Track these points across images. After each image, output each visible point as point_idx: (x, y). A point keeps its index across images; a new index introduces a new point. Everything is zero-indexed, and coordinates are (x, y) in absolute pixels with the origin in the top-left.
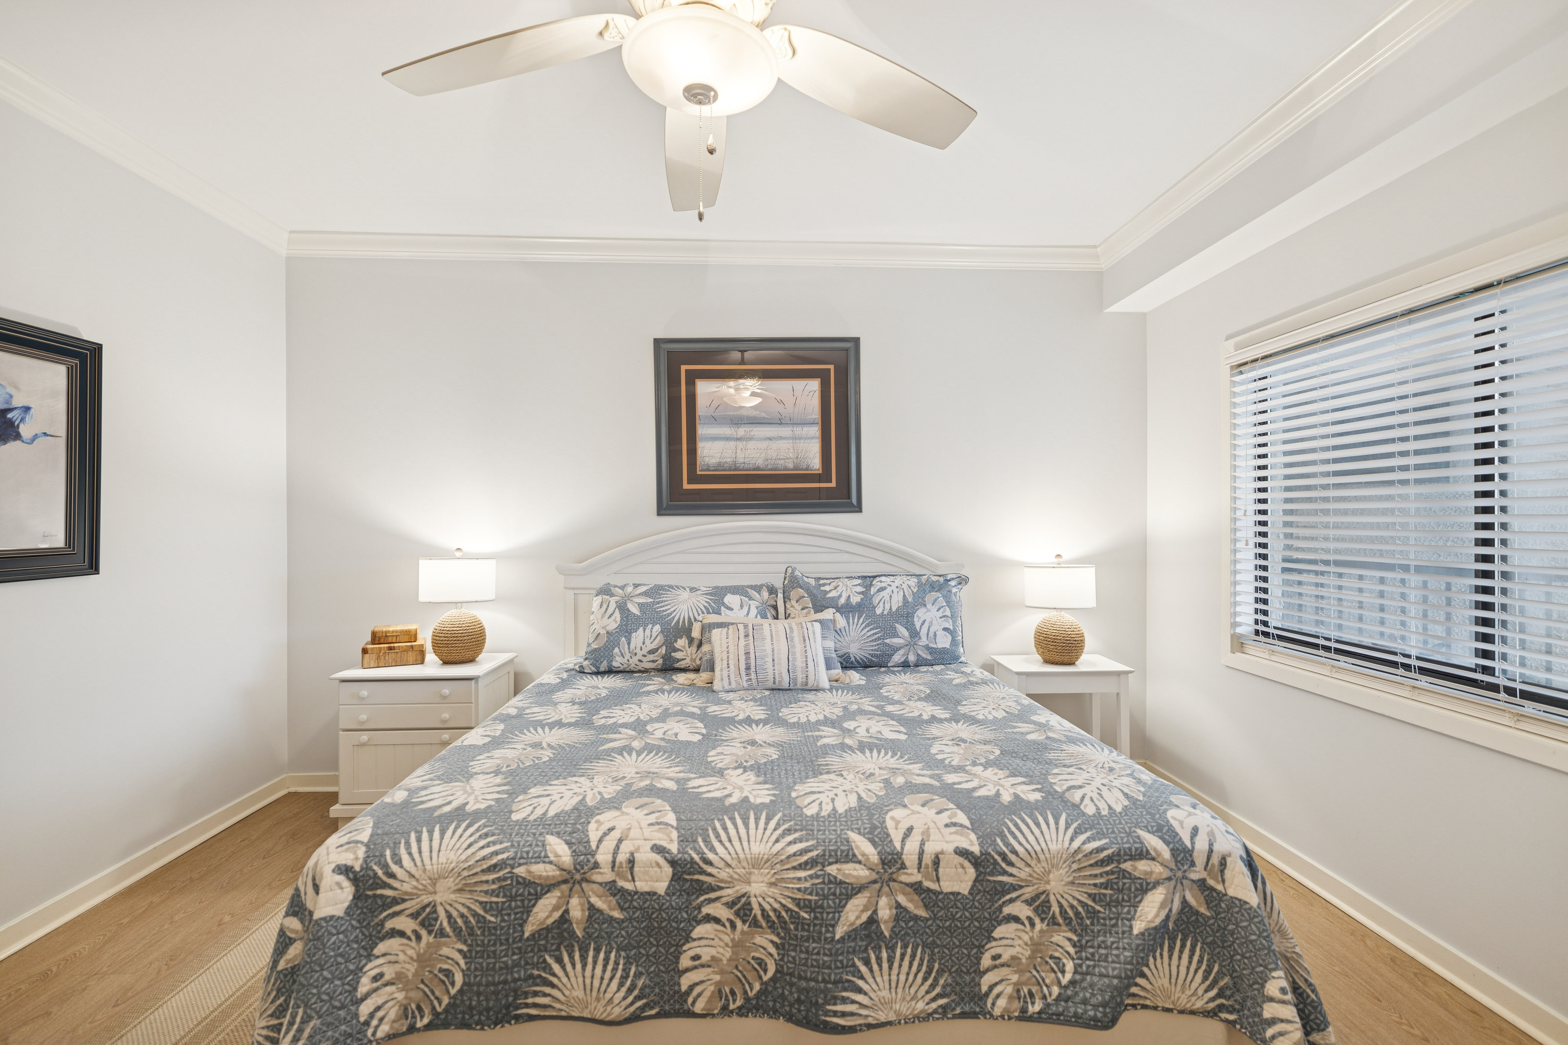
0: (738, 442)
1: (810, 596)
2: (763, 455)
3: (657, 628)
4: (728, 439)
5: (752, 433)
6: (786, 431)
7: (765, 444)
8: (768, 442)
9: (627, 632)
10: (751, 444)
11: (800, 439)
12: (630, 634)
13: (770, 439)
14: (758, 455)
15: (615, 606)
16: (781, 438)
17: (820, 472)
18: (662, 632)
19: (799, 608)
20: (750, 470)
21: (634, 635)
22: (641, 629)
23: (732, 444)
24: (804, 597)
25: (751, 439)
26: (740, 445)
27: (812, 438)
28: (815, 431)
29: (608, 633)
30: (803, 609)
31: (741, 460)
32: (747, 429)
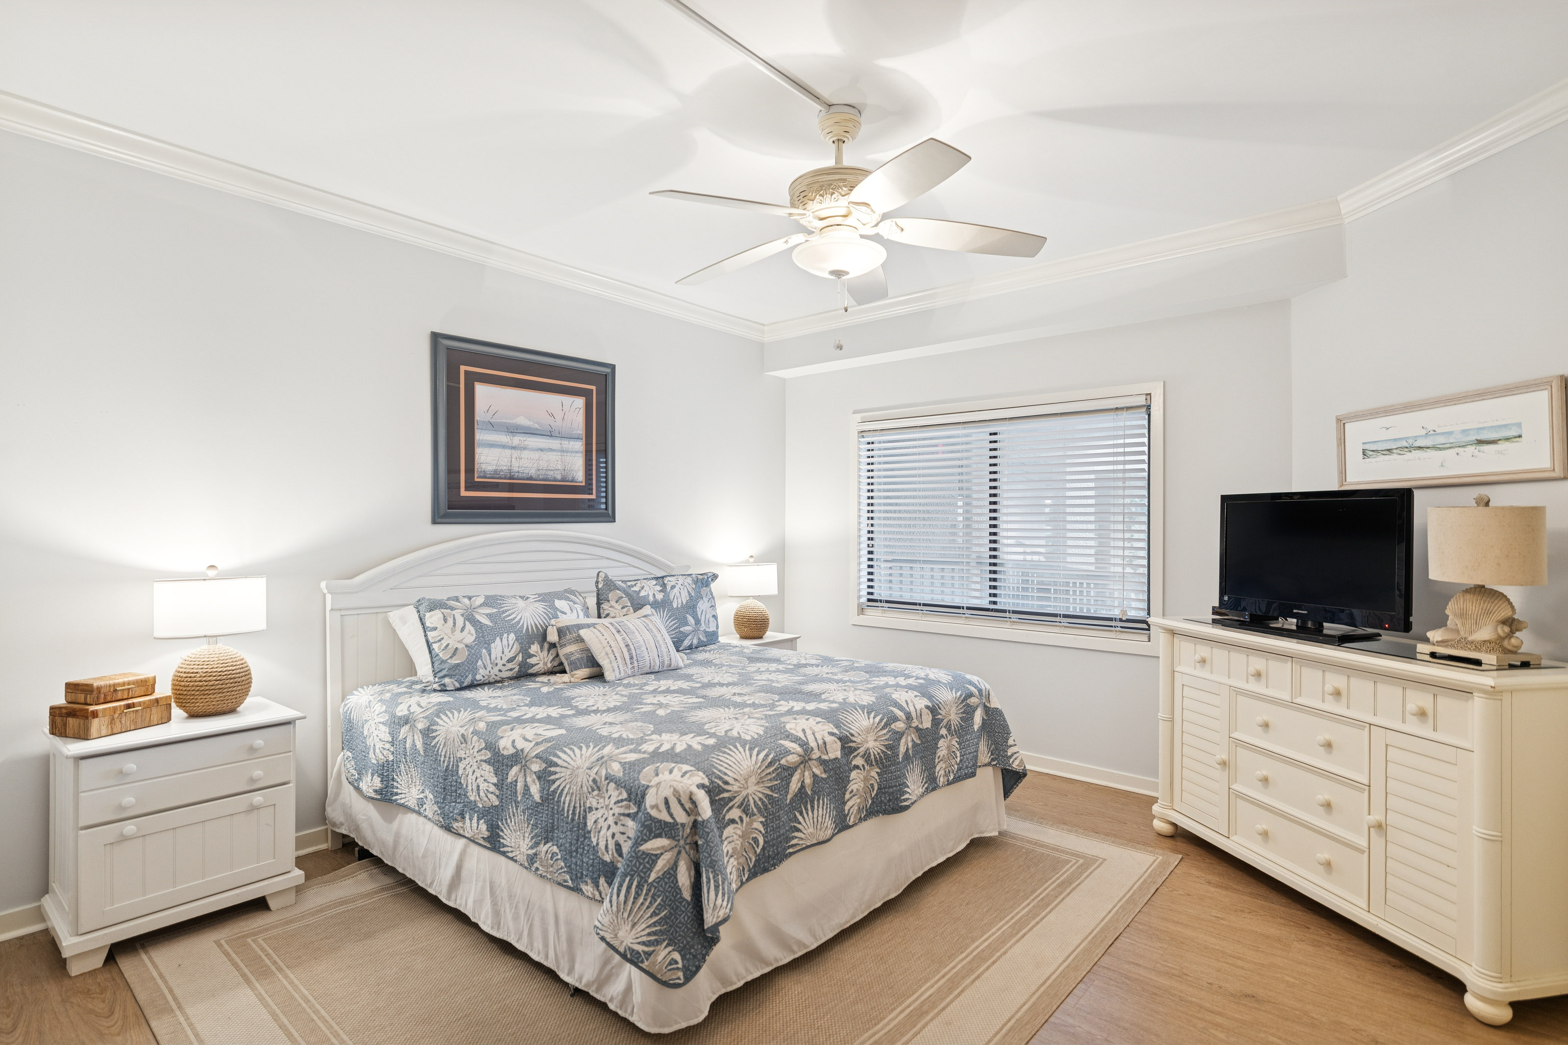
0: (513, 451)
1: (627, 596)
2: (535, 465)
3: (512, 636)
4: (504, 447)
5: (526, 443)
6: (554, 443)
7: (536, 455)
8: (540, 452)
9: (485, 643)
10: (525, 454)
11: (567, 452)
12: (489, 644)
13: (542, 450)
14: (530, 465)
15: (462, 619)
16: (551, 450)
17: (583, 484)
18: (517, 640)
19: (619, 607)
20: (523, 479)
21: (492, 645)
22: (498, 639)
23: (508, 452)
24: (622, 597)
25: (525, 448)
26: (516, 453)
27: (577, 452)
28: (580, 446)
29: (467, 646)
30: (623, 608)
31: (516, 469)
32: (521, 439)
